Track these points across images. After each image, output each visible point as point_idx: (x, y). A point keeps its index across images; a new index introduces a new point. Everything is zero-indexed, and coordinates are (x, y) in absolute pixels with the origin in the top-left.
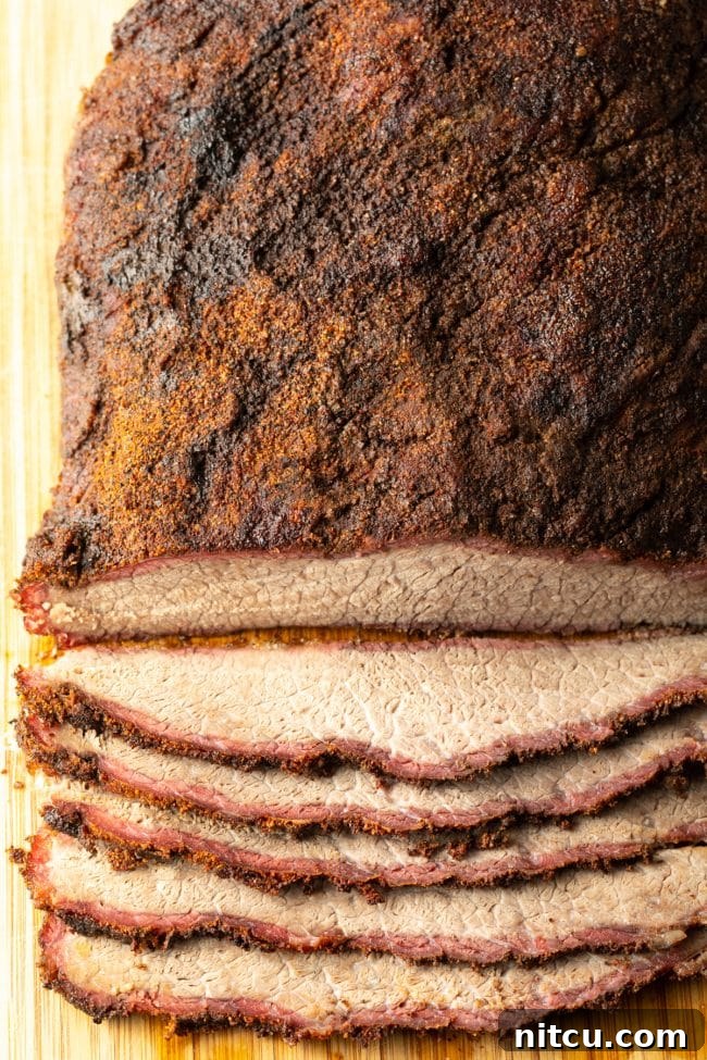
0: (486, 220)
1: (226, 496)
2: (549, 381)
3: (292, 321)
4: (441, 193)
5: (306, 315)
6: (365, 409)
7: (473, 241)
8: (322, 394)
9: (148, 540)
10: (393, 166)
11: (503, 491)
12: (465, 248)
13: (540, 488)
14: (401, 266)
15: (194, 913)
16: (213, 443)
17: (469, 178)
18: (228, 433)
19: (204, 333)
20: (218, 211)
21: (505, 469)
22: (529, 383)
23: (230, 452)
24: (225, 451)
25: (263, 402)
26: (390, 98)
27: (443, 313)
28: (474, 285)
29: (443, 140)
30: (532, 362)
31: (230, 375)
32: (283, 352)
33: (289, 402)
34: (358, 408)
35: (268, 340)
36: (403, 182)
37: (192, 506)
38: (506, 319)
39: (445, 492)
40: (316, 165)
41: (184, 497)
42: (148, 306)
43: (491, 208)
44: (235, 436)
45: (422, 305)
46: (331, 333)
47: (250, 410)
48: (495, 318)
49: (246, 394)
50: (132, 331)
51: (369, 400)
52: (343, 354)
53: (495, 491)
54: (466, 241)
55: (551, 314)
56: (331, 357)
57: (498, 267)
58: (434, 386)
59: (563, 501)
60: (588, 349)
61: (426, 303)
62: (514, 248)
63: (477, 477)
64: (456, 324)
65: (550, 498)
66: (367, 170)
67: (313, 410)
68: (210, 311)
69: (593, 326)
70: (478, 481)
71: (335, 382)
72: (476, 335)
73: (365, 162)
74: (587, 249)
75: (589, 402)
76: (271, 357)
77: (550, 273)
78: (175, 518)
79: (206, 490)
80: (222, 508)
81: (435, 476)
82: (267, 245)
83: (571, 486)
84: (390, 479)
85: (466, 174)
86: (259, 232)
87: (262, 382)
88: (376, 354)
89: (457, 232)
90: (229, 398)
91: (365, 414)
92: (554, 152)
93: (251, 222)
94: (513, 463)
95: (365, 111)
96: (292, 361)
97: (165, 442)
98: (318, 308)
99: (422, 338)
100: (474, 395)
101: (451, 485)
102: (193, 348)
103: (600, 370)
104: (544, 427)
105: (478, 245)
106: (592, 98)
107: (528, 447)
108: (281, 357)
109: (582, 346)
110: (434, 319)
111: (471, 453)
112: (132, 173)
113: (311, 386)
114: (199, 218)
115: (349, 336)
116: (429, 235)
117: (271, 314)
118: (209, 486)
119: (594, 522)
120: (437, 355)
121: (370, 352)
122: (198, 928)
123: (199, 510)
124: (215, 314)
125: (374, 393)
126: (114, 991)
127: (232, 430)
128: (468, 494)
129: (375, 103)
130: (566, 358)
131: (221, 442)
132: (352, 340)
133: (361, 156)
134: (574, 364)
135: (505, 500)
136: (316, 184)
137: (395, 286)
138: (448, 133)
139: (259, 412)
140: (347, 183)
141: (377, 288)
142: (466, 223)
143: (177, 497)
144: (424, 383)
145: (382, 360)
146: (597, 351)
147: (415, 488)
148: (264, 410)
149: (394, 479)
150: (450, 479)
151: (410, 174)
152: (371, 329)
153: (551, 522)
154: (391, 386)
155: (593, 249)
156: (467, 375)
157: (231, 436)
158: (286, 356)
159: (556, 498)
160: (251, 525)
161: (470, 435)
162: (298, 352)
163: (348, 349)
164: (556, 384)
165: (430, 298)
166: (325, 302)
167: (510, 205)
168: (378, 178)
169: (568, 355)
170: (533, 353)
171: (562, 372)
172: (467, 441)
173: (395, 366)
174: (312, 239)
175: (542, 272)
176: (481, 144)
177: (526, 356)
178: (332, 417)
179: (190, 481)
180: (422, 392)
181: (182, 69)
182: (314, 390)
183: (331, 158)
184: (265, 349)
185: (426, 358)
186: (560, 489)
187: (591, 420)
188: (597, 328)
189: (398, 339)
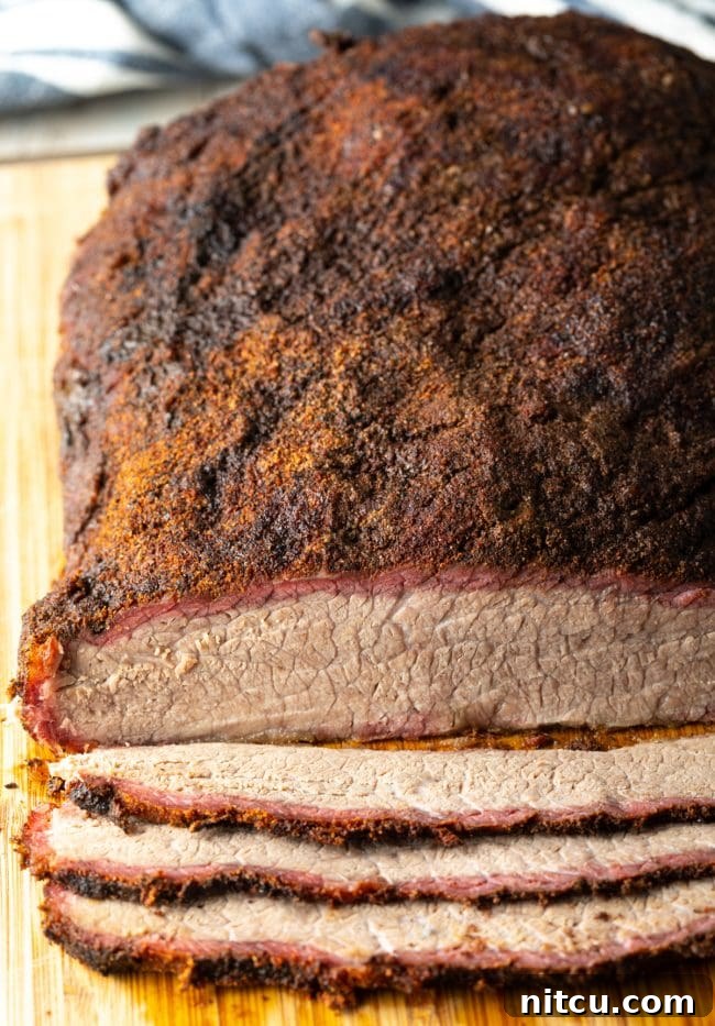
0: (504, 251)
1: (240, 502)
2: (585, 370)
3: (303, 348)
4: (454, 229)
5: (318, 341)
6: (387, 412)
7: (491, 269)
8: (339, 402)
9: (157, 554)
10: (401, 216)
11: (546, 465)
12: (483, 276)
13: (586, 460)
14: (416, 290)
15: (213, 864)
16: (224, 461)
17: (482, 213)
18: (239, 449)
19: (210, 375)
20: (220, 283)
21: (546, 444)
22: (563, 375)
23: (243, 465)
24: (237, 465)
25: (276, 422)
26: (393, 160)
27: (465, 331)
28: (497, 308)
29: (452, 187)
30: (565, 360)
31: (239, 403)
32: (295, 376)
33: (303, 416)
34: (380, 412)
35: (279, 369)
36: (413, 227)
37: (204, 516)
38: (533, 328)
39: (481, 463)
40: (321, 225)
41: (194, 509)
42: (150, 368)
43: (508, 241)
44: (247, 451)
45: (442, 323)
46: (346, 351)
47: (263, 429)
48: (520, 329)
49: (258, 417)
50: (134, 394)
51: (391, 404)
52: (361, 367)
53: (537, 465)
54: (483, 270)
55: (580, 318)
56: (347, 370)
57: (519, 286)
58: (461, 385)
59: (612, 476)
60: (623, 343)
61: (447, 321)
62: (535, 268)
63: (517, 450)
64: (479, 338)
65: (598, 472)
66: (374, 224)
67: (330, 417)
68: (215, 357)
69: (626, 323)
70: (517, 454)
71: (353, 392)
72: (502, 345)
73: (372, 217)
74: (613, 265)
75: (630, 388)
76: (283, 384)
77: (575, 286)
78: (185, 526)
79: (218, 501)
80: (236, 513)
81: (469, 451)
82: (273, 298)
83: (619, 460)
84: (419, 462)
85: (477, 210)
86: (265, 288)
87: (274, 406)
88: (395, 363)
89: (473, 263)
90: (239, 420)
91: (386, 417)
92: (567, 192)
93: (255, 281)
94: (553, 438)
95: (368, 174)
96: (305, 383)
97: (172, 470)
98: (330, 334)
99: (444, 346)
100: (505, 390)
101: (488, 456)
102: (200, 389)
103: (638, 361)
104: (585, 409)
105: (497, 270)
106: (603, 146)
107: (569, 425)
108: (294, 380)
109: (617, 340)
110: (457, 335)
111: (506, 431)
112: (129, 268)
113: (327, 399)
114: (201, 291)
115: (366, 353)
116: (444, 266)
117: (280, 346)
118: (221, 496)
119: (649, 494)
120: (462, 361)
121: (389, 363)
122: (218, 877)
123: (212, 518)
124: (221, 359)
125: (396, 398)
126: (124, 934)
127: (243, 447)
128: (507, 464)
129: (378, 165)
130: (602, 352)
131: (232, 458)
132: (370, 355)
133: (366, 213)
134: (609, 357)
135: (548, 473)
136: (321, 242)
137: (411, 310)
138: (456, 180)
139: (272, 430)
140: (354, 239)
141: (392, 312)
142: (482, 254)
143: (187, 508)
144: (450, 383)
145: (402, 369)
146: (633, 345)
147: (447, 464)
148: (277, 428)
149: (424, 461)
150: (487, 451)
151: (420, 220)
152: (389, 344)
153: (601, 496)
154: (414, 391)
155: (619, 266)
156: (497, 376)
157: (242, 451)
158: (298, 379)
159: (605, 471)
160: (268, 520)
161: (504, 418)
162: (311, 373)
163: (365, 364)
164: (592, 373)
165: (449, 318)
166: (338, 329)
167: (526, 237)
168: (386, 229)
169: (603, 349)
170: (565, 351)
171: (599, 364)
172: (501, 423)
173: (417, 373)
174: (320, 286)
175: (567, 284)
176: (491, 185)
177: (557, 356)
178: (351, 421)
179: (199, 494)
180: (448, 391)
181: (178, 178)
182: (330, 401)
183: (335, 218)
184: (277, 377)
185: (450, 363)
186: (607, 462)
187: (633, 403)
188: (632, 326)
189: (419, 348)
